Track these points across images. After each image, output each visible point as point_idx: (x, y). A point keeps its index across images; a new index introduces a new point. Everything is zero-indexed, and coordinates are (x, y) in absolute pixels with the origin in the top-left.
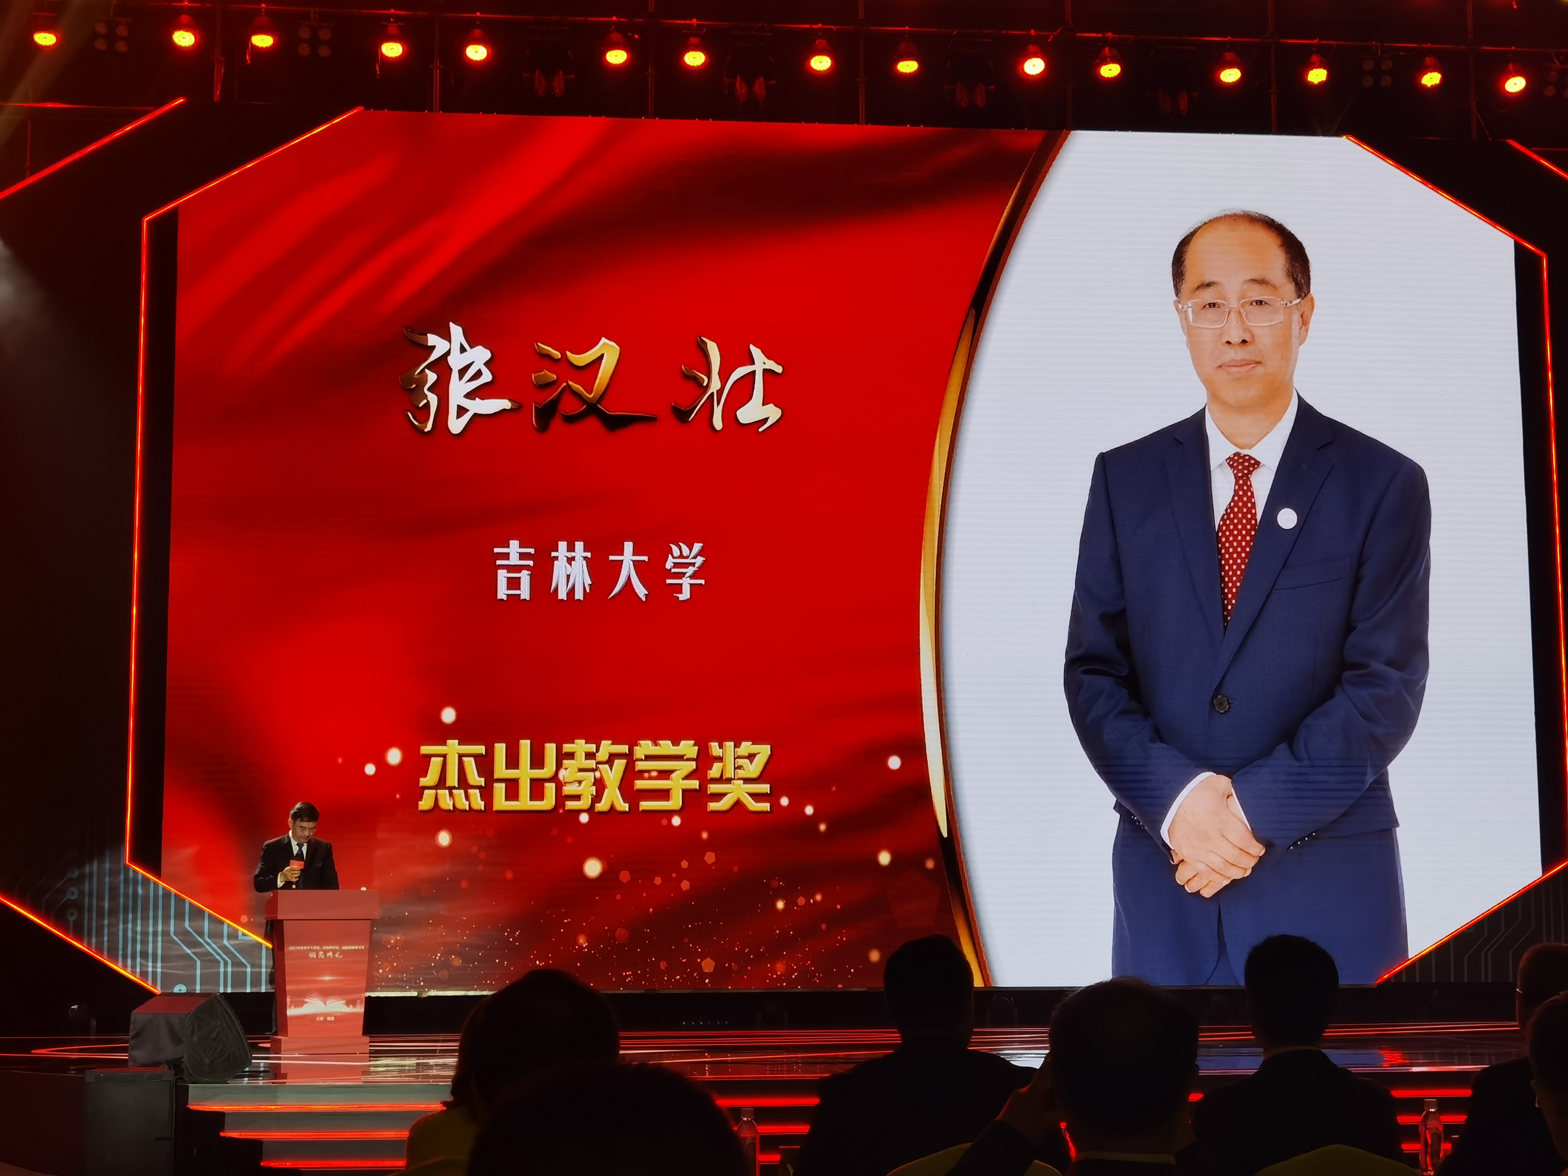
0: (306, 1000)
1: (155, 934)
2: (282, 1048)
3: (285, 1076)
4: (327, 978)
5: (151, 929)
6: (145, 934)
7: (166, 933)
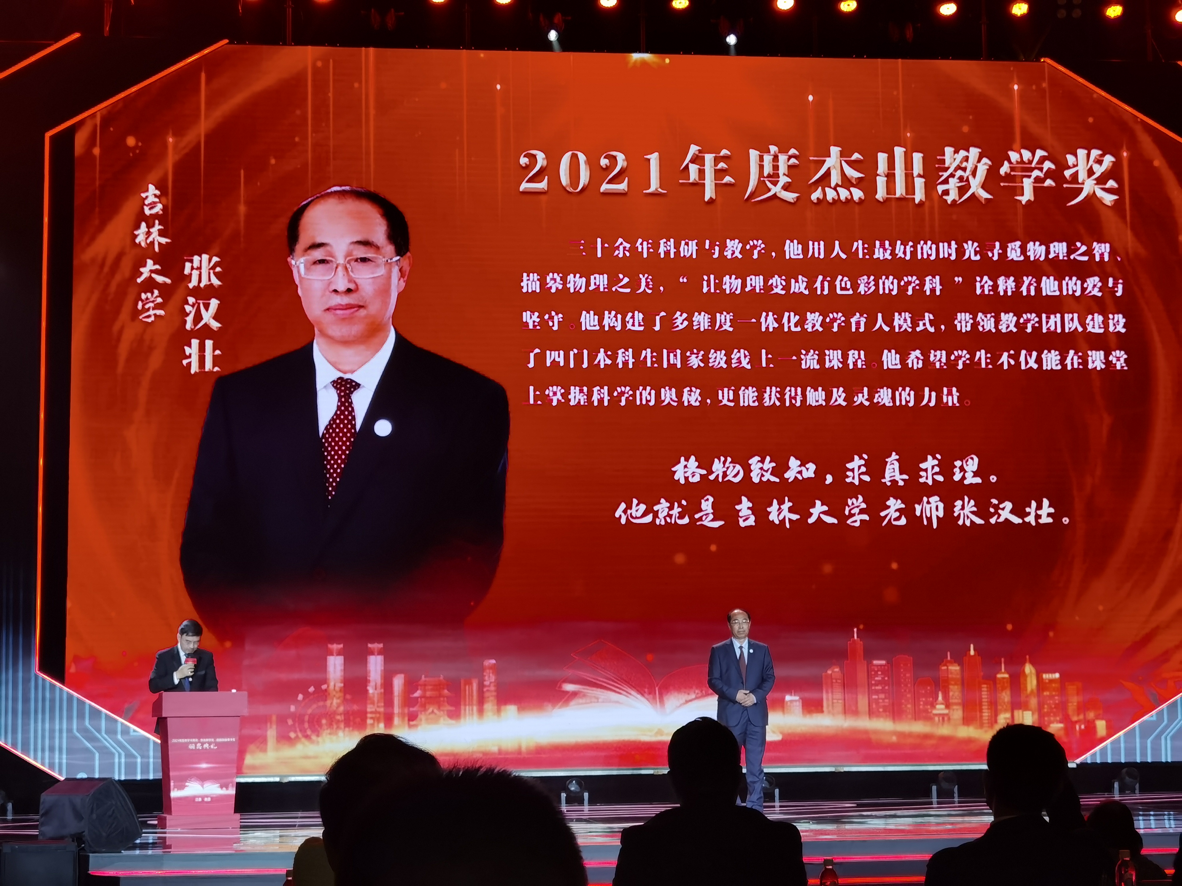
0: (187, 784)
1: (61, 731)
2: (167, 825)
3: (170, 847)
4: (204, 766)
5: (57, 727)
6: (52, 731)
7: (70, 730)
